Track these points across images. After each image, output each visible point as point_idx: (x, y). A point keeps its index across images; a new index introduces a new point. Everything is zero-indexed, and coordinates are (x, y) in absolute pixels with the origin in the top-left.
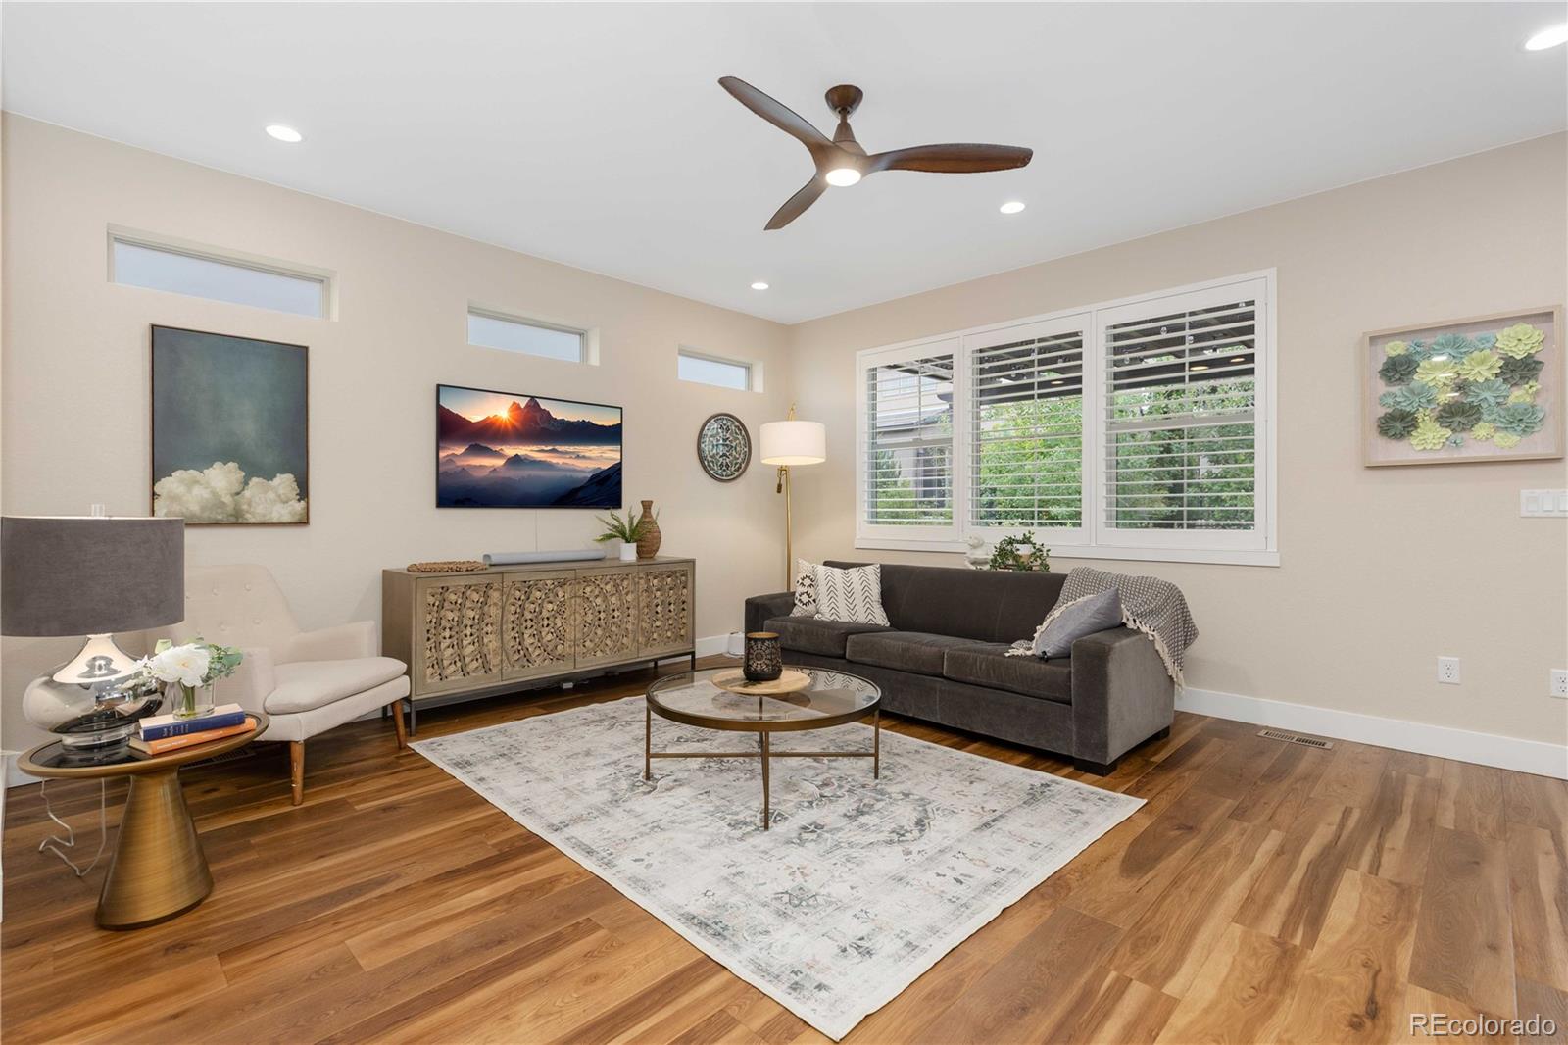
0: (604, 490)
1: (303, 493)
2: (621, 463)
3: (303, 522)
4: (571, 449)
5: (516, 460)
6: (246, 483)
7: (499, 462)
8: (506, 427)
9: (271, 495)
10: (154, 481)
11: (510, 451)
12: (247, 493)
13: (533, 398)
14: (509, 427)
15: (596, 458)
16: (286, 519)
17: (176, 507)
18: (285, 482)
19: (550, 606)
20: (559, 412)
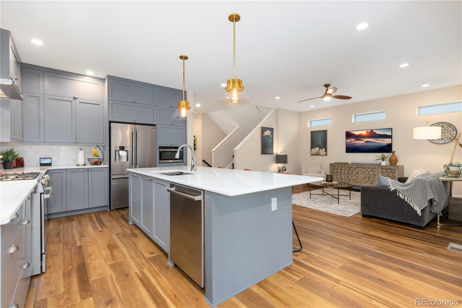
0: (388, 149)
1: (326, 151)
2: (392, 143)
3: (326, 155)
4: (382, 139)
5: (368, 142)
6: (319, 150)
7: (363, 142)
8: (365, 135)
9: (322, 151)
10: (311, 150)
11: (366, 140)
12: (320, 151)
13: (371, 130)
14: (366, 135)
15: (387, 141)
16: (324, 155)
17: (313, 153)
18: (324, 149)
19: (355, 172)
20: (378, 132)
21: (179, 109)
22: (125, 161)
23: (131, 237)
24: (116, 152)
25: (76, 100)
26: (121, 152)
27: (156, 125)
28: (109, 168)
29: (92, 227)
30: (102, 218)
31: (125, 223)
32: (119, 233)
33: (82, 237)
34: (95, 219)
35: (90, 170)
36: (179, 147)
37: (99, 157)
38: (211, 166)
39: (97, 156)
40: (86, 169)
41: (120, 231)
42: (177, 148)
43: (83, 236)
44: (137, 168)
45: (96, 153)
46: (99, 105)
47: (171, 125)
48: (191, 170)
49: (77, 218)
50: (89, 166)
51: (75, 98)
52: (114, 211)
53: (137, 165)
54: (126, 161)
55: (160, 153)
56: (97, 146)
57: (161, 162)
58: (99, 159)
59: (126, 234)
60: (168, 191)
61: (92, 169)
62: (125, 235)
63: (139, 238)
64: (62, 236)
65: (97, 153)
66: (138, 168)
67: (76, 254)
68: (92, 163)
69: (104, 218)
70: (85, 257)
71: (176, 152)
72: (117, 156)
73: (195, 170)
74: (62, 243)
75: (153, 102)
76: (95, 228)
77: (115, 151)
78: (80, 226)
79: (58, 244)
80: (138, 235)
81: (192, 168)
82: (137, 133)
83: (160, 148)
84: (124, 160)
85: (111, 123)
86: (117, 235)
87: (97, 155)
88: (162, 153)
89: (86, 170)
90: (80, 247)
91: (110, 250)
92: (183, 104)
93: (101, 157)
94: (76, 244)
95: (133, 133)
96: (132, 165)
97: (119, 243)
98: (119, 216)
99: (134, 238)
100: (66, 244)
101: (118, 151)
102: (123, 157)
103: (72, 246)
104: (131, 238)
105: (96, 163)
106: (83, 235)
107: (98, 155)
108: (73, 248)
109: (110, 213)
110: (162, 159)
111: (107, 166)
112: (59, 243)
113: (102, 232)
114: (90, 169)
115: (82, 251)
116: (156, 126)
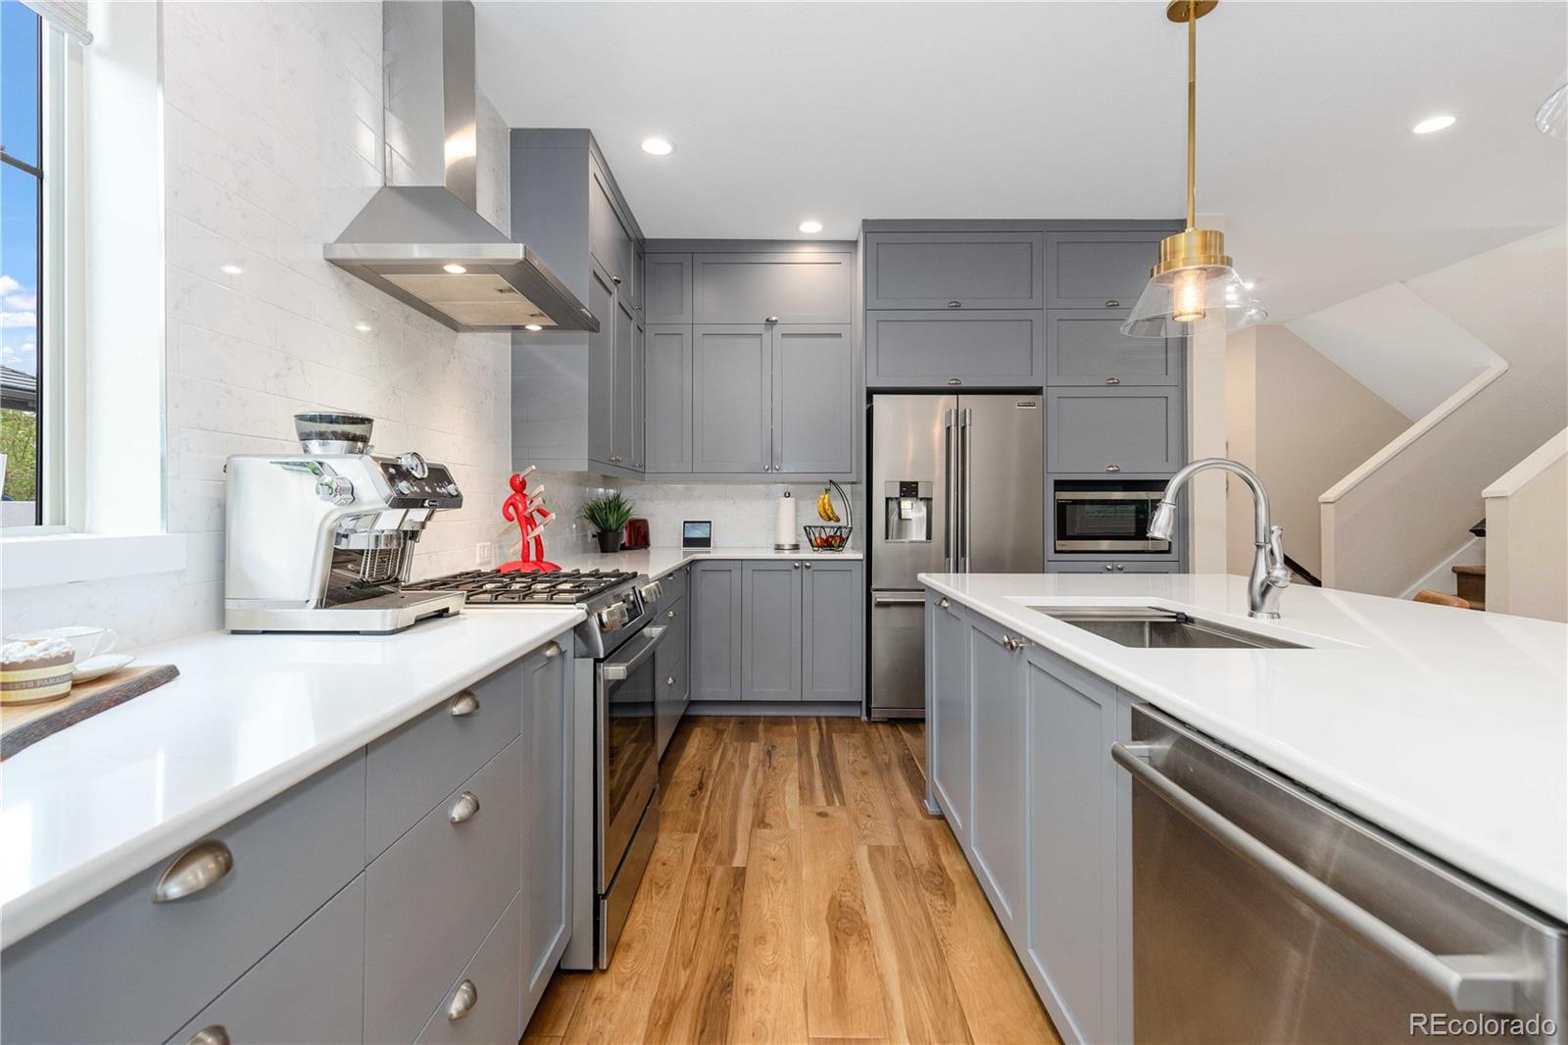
21: (1162, 279)
22: (919, 539)
23: (927, 890)
24: (890, 503)
25: (774, 329)
26: (906, 504)
27: (1042, 388)
28: (865, 562)
29: (797, 784)
30: (837, 750)
31: (910, 795)
32: (880, 848)
33: (759, 827)
34: (814, 749)
35: (808, 567)
36: (1166, 482)
37: (838, 521)
38: (1317, 583)
39: (830, 519)
40: (797, 564)
41: (888, 840)
42: (1160, 485)
43: (763, 821)
44: (965, 572)
45: (827, 507)
46: (840, 335)
47: (1109, 385)
48: (1248, 609)
49: (766, 730)
50: (807, 553)
51: (770, 323)
52: (880, 726)
53: (964, 555)
54: (924, 539)
55: (1061, 508)
56: (831, 481)
57: (1064, 549)
58: (840, 528)
59: (909, 866)
60: (1118, 757)
61: (813, 563)
62: (903, 870)
63: (959, 905)
64: (706, 803)
65: (830, 505)
66: (968, 574)
67: (718, 909)
68: (815, 544)
69: (847, 752)
70: (740, 941)
71: (1155, 504)
72: (894, 518)
73: (1275, 615)
74: (697, 835)
75: (1032, 294)
76: (806, 792)
77: (887, 500)
78: (767, 768)
79: (685, 832)
80: (957, 888)
81: (1258, 599)
82: (964, 428)
83: (1060, 485)
84: (917, 533)
85: (875, 396)
86: (876, 852)
87: (831, 516)
88: (1068, 507)
89: (795, 567)
90: (740, 875)
91: (836, 937)
92: (1188, 248)
93: (843, 523)
94: (732, 854)
95: (948, 429)
96: (948, 555)
97: (874, 909)
98: (895, 760)
99: (939, 903)
100: (707, 842)
101: (896, 498)
102: (914, 521)
103: (719, 861)
104: (927, 896)
105: (827, 544)
106: (764, 816)
107: (833, 512)
108: (720, 871)
109: (867, 735)
110: (1068, 534)
111: (860, 556)
112: (689, 832)
113: (824, 819)
114: (808, 564)
115: (742, 900)
116: (1041, 393)
